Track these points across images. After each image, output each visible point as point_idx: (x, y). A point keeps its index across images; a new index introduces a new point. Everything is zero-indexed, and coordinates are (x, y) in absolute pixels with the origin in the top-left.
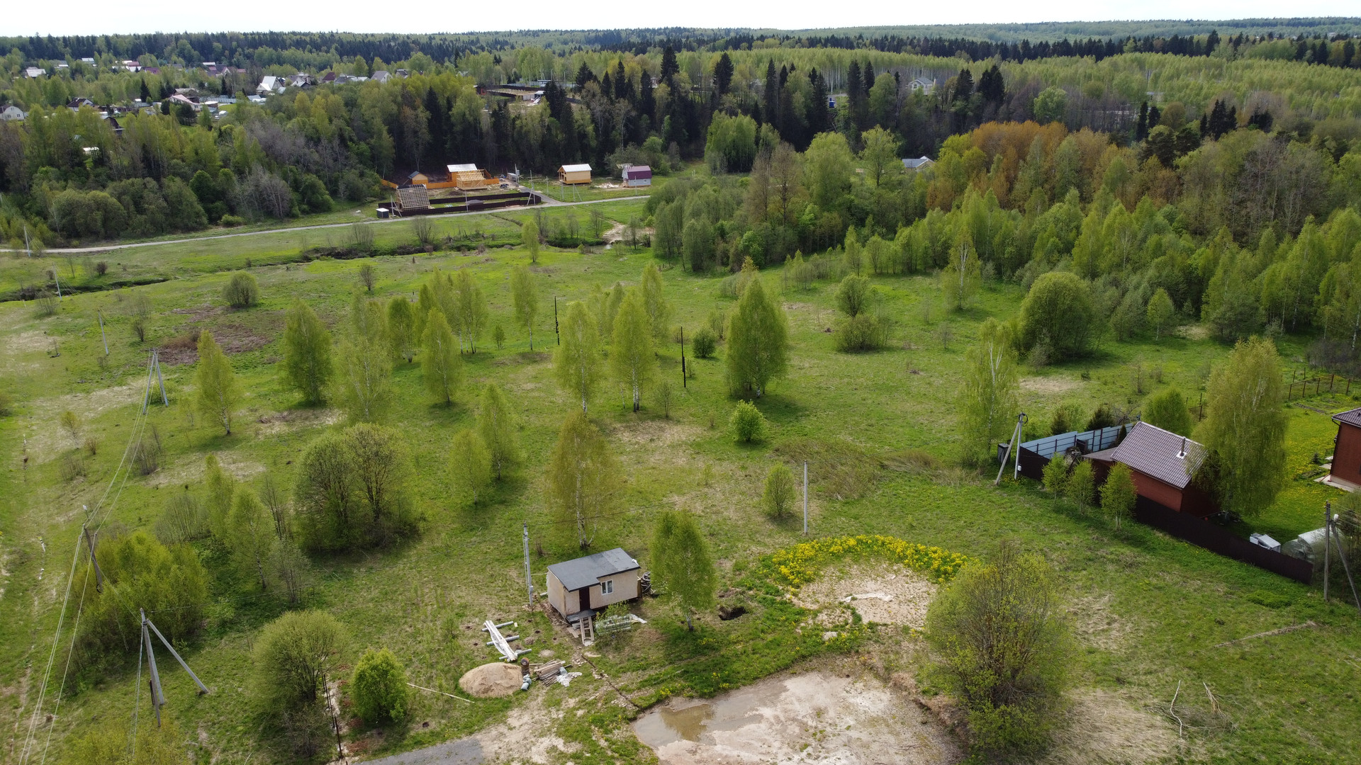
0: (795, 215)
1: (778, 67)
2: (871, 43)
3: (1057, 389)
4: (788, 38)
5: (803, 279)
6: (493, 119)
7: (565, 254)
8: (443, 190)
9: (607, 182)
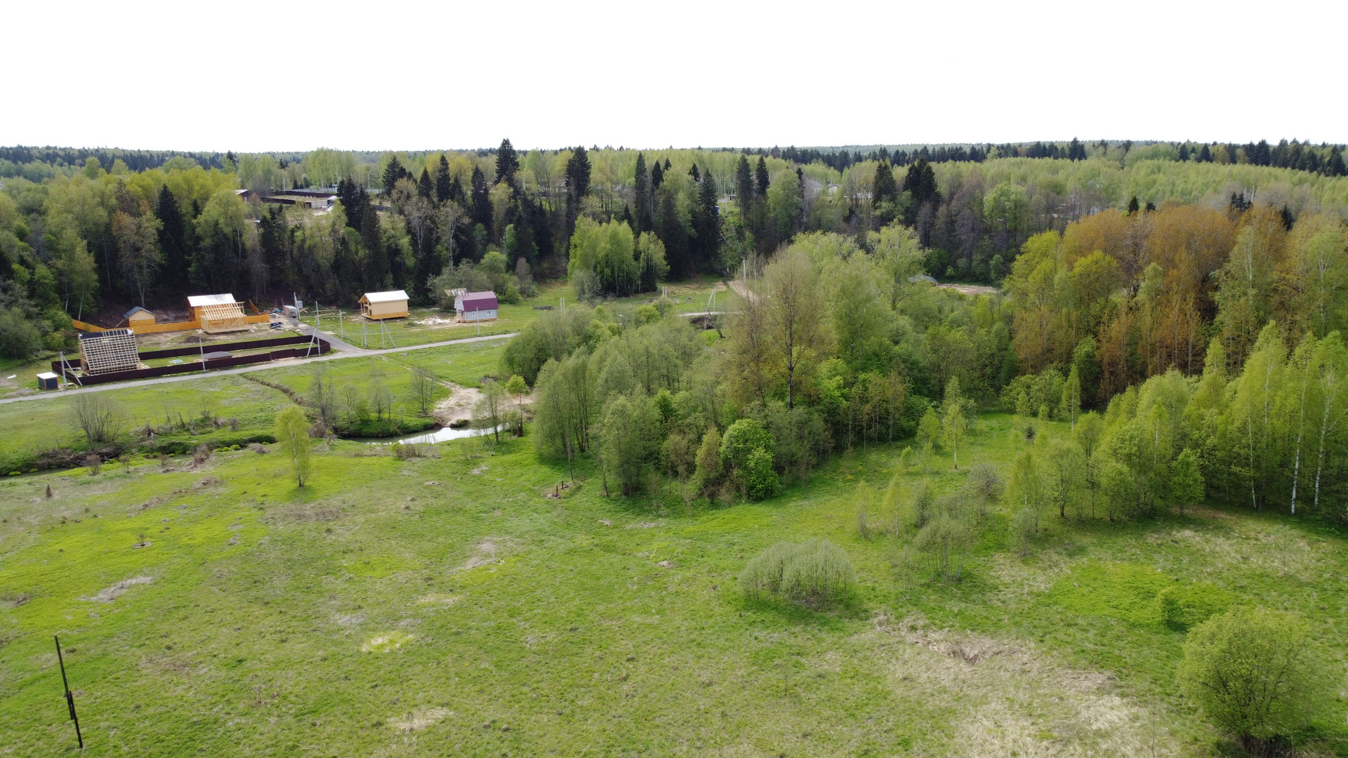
1: (649, 164)
6: (261, 230)
7: (365, 460)
8: (179, 335)
9: (432, 315)
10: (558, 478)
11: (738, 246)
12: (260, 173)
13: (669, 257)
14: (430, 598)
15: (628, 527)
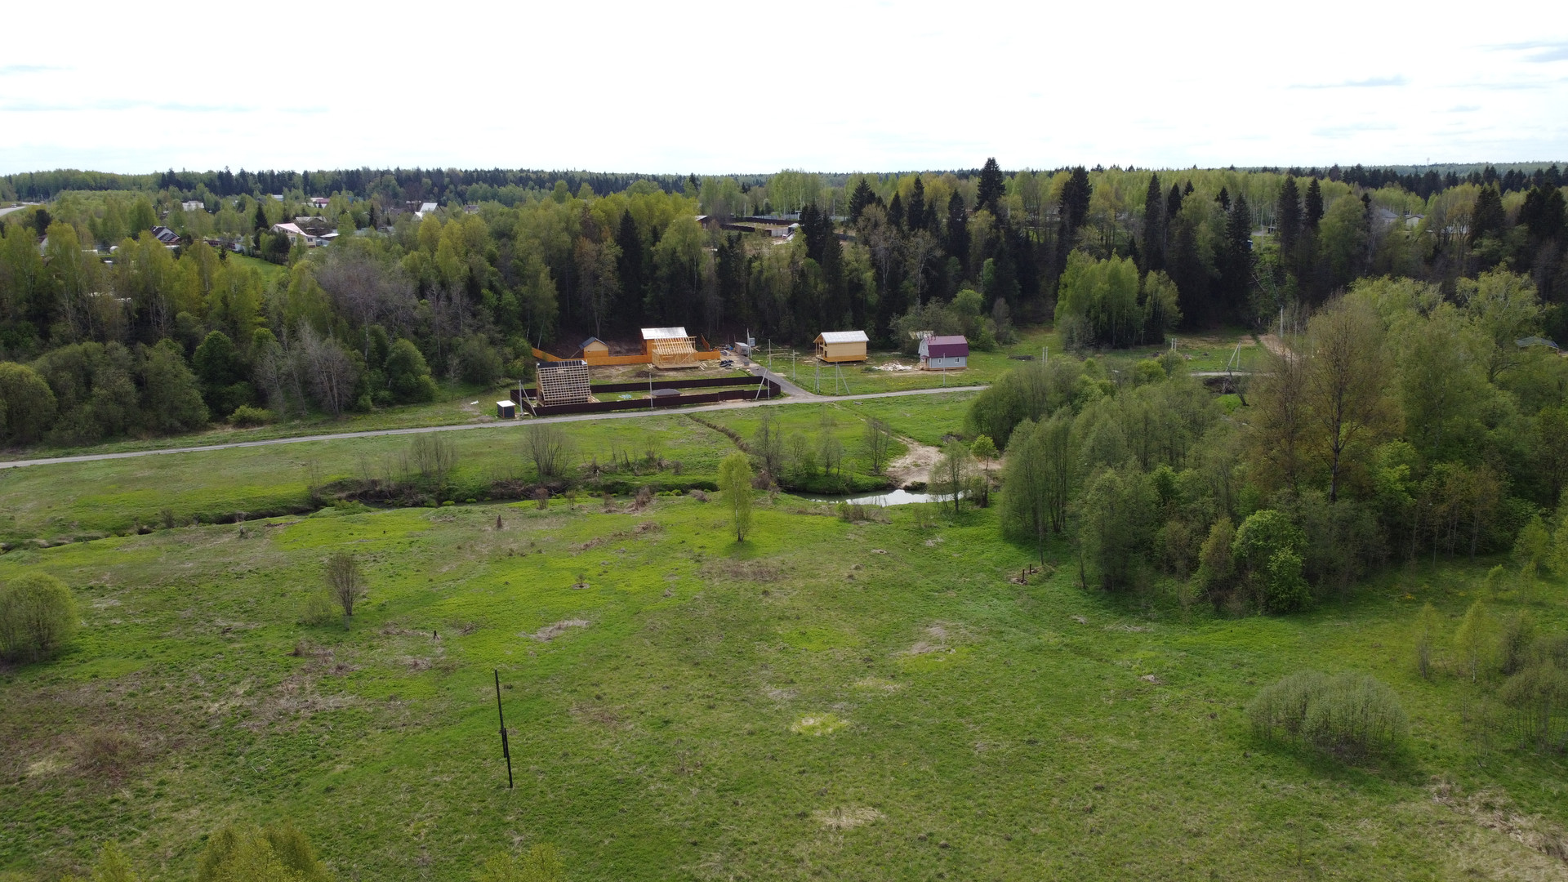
1: (1165, 187)
6: (718, 260)
7: (809, 519)
8: (630, 368)
9: (892, 360)
10: (1025, 560)
11: (1275, 291)
12: (721, 197)
13: (1182, 302)
14: (869, 682)
15: (1108, 628)
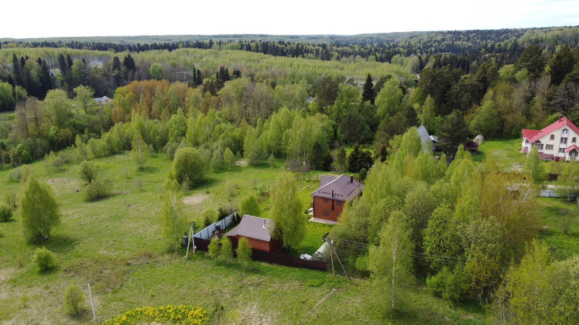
0: (45, 132)
1: (19, 57)
2: (66, 45)
3: (197, 201)
4: (21, 43)
5: (57, 164)
